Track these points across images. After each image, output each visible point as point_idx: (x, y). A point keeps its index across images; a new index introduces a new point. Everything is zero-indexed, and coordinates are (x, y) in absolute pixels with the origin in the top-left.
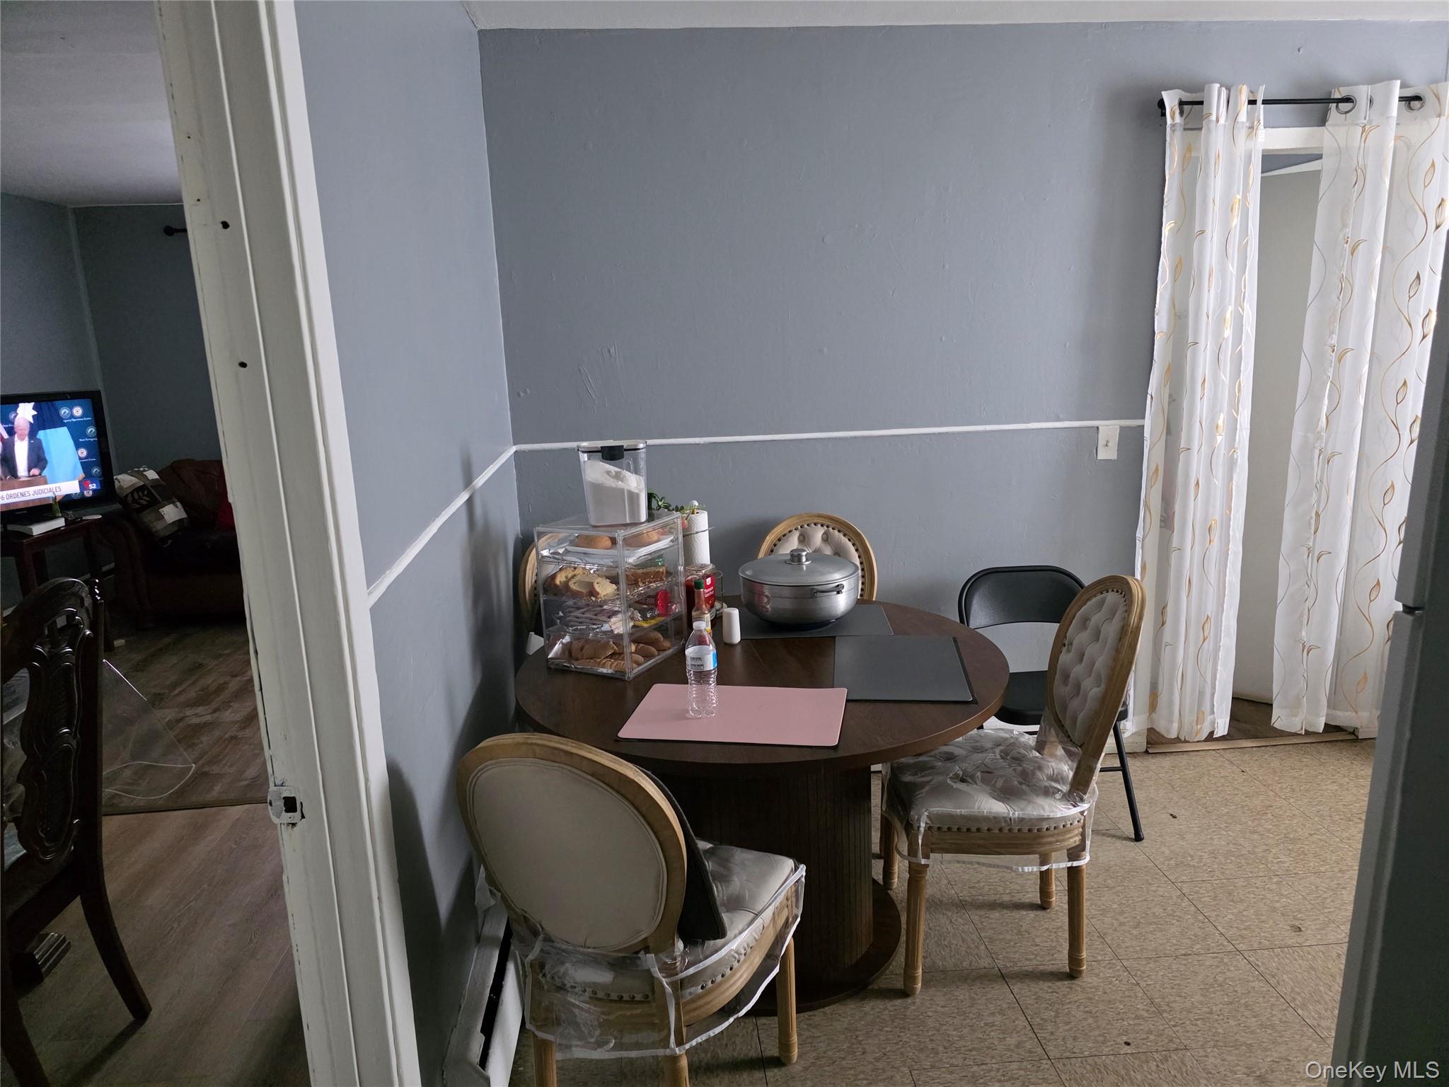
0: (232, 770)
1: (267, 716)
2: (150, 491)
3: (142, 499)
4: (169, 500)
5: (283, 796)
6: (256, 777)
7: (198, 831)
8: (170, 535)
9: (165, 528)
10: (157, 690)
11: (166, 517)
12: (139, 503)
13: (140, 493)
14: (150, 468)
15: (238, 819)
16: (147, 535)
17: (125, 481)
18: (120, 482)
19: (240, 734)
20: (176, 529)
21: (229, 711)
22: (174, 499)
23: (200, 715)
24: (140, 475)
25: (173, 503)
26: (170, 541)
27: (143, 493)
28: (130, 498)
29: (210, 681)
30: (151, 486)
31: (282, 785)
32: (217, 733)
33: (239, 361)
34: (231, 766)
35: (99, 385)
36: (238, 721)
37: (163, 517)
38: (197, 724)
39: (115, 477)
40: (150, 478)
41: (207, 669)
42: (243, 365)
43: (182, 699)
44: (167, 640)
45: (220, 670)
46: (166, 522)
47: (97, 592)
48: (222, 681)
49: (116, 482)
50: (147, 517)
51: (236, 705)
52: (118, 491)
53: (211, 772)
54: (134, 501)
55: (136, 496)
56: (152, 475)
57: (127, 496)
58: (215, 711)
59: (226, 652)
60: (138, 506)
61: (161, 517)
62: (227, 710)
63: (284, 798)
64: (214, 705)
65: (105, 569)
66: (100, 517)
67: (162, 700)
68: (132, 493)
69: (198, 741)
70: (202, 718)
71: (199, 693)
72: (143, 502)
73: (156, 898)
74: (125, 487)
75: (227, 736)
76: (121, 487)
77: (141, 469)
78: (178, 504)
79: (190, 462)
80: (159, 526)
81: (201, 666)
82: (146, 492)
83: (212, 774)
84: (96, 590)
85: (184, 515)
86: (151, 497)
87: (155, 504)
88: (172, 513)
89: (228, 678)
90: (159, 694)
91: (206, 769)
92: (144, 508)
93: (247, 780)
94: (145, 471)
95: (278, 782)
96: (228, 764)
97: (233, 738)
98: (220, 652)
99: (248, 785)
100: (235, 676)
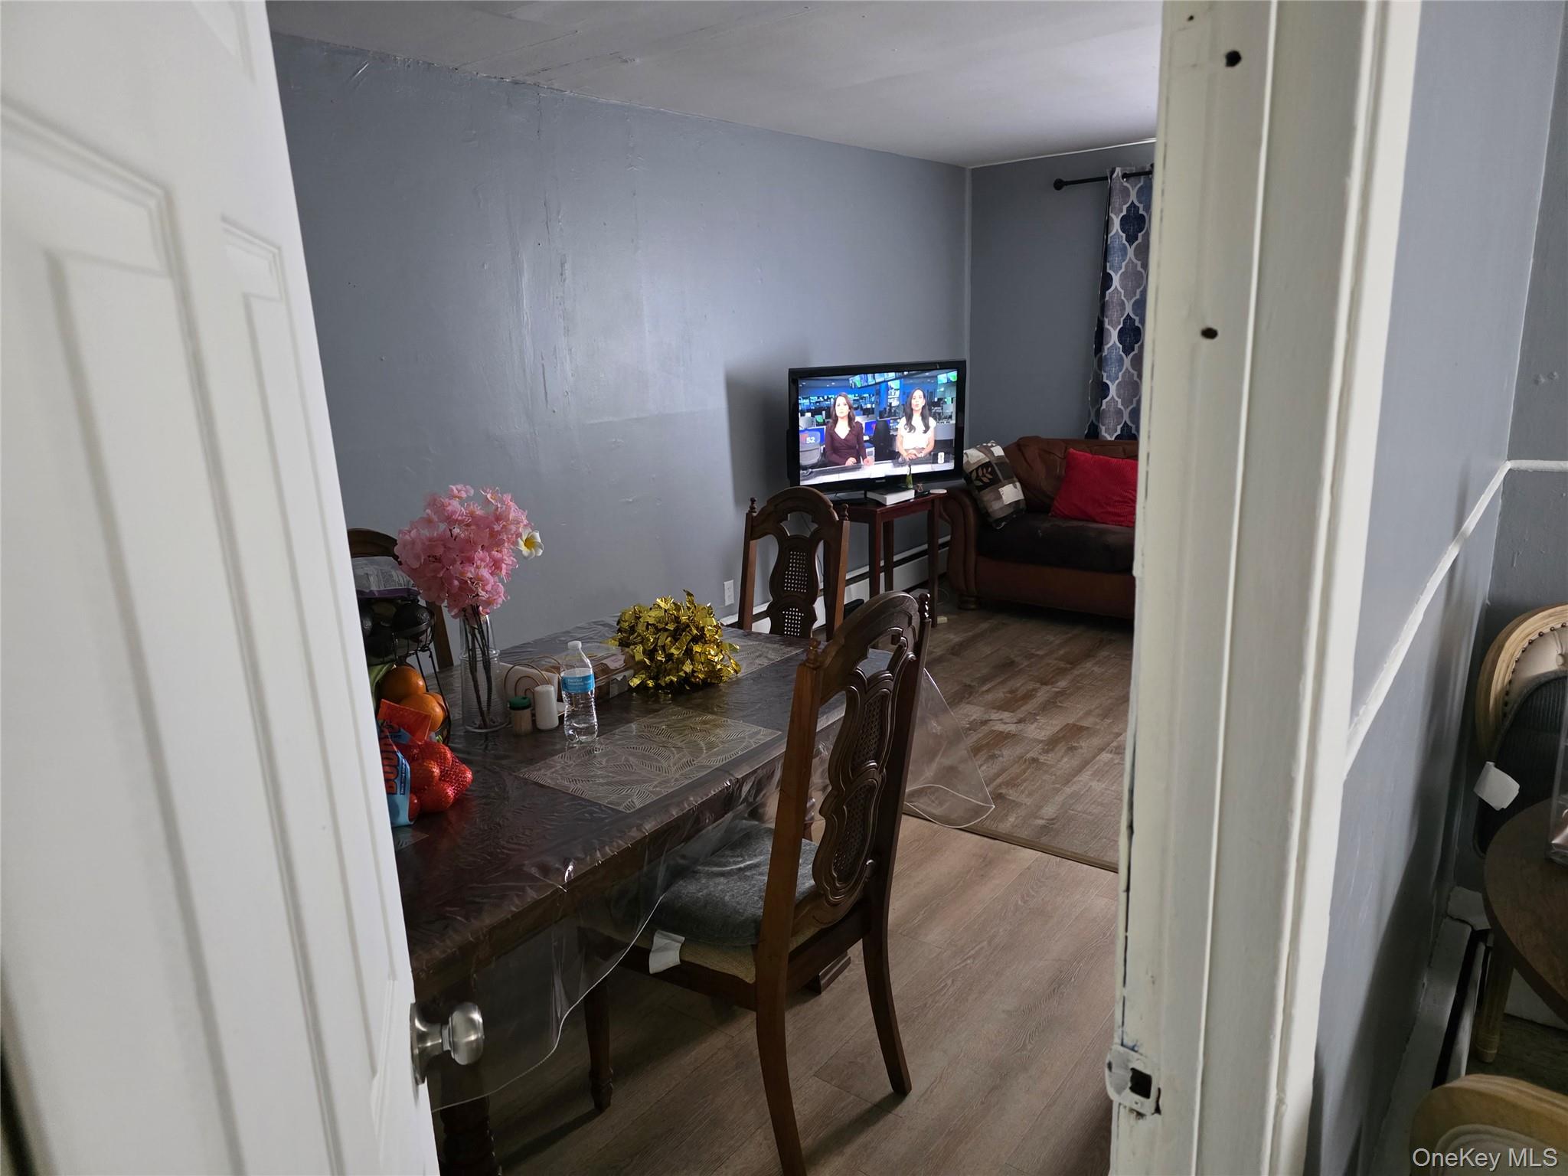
0: (1028, 801)
1: (1129, 934)
2: (994, 468)
3: (985, 476)
4: (1009, 479)
5: (1131, 1067)
6: (1053, 819)
7: (986, 865)
8: (1004, 517)
9: (1001, 508)
10: (968, 681)
11: (1004, 497)
12: (982, 481)
13: (985, 470)
14: (998, 444)
15: (1029, 868)
16: (983, 514)
17: (973, 456)
18: (968, 457)
19: (1042, 759)
20: (1011, 510)
21: (1035, 724)
22: (1015, 479)
23: (1004, 722)
24: (988, 451)
25: (1013, 482)
26: (1003, 524)
27: (987, 470)
28: (974, 475)
29: (1019, 685)
30: (996, 464)
31: (1133, 1049)
32: (1019, 750)
33: (1204, 326)
34: (1030, 795)
35: (965, 355)
36: (1042, 741)
37: (1001, 497)
38: (1001, 732)
39: (964, 451)
40: (996, 455)
41: (1016, 669)
42: (1210, 333)
43: (989, 697)
44: (985, 626)
45: (1031, 673)
46: (1003, 501)
47: (927, 608)
48: (1031, 687)
49: (965, 456)
50: (987, 496)
51: (1042, 720)
52: (964, 466)
53: (1008, 797)
54: (978, 478)
55: (980, 474)
56: (998, 451)
57: (972, 472)
58: (1020, 721)
59: (1038, 653)
60: (981, 484)
61: (999, 497)
62: (1032, 723)
63: (1133, 1070)
64: (1020, 714)
65: (941, 541)
66: (945, 491)
67: (971, 694)
68: (977, 469)
69: (999, 753)
70: (1005, 726)
71: (1007, 695)
72: (985, 480)
73: (935, 936)
74: (972, 462)
75: (1028, 756)
76: (968, 462)
77: (989, 445)
78: (1018, 484)
79: (1036, 440)
80: (996, 506)
81: (1012, 663)
82: (990, 469)
83: (1009, 799)
84: (926, 606)
85: (1021, 497)
86: (992, 475)
87: (995, 483)
88: (1010, 493)
89: (1038, 685)
90: (969, 686)
91: (1003, 791)
92: (986, 486)
93: (1043, 819)
94: (992, 446)
95: (1128, 1041)
96: (1027, 792)
97: (1034, 760)
98: (1033, 651)
99: (1045, 826)
100: (1046, 684)
